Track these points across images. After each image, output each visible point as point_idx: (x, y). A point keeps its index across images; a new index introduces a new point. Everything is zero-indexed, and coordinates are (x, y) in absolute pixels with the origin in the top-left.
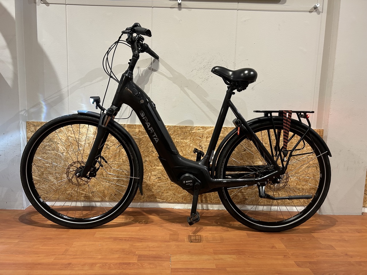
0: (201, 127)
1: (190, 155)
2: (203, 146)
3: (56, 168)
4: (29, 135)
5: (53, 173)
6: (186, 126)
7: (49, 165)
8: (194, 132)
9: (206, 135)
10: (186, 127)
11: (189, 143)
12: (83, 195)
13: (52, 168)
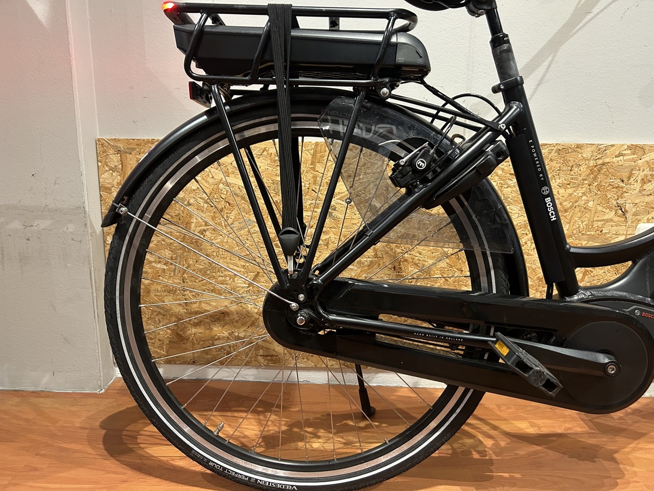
0: (628, 146)
1: (584, 237)
2: (628, 207)
3: (186, 275)
4: (106, 181)
5: (176, 290)
6: (577, 145)
7: (165, 267)
8: (603, 164)
9: (642, 174)
10: (579, 146)
11: (584, 198)
12: (261, 352)
13: (172, 274)
